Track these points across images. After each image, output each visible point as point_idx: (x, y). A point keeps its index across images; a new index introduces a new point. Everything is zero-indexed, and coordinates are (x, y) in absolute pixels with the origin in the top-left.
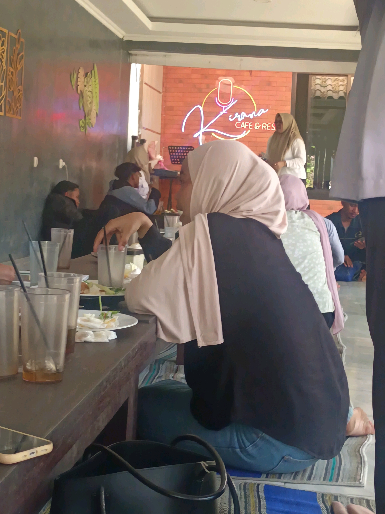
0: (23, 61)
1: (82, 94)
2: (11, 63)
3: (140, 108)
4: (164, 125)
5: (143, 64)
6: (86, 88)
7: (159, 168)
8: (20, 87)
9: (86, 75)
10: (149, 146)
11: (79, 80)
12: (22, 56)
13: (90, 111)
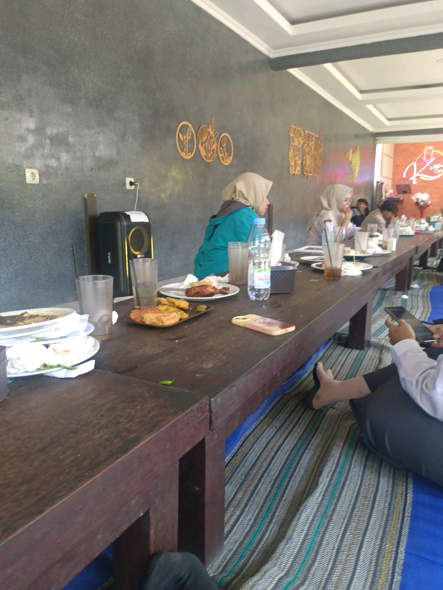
0: (322, 148)
1: (351, 162)
2: (316, 150)
3: (382, 166)
4: (394, 174)
5: (383, 143)
6: (353, 159)
7: (390, 196)
8: (320, 161)
9: (353, 152)
10: (386, 186)
11: (350, 155)
12: (321, 146)
13: (355, 170)
